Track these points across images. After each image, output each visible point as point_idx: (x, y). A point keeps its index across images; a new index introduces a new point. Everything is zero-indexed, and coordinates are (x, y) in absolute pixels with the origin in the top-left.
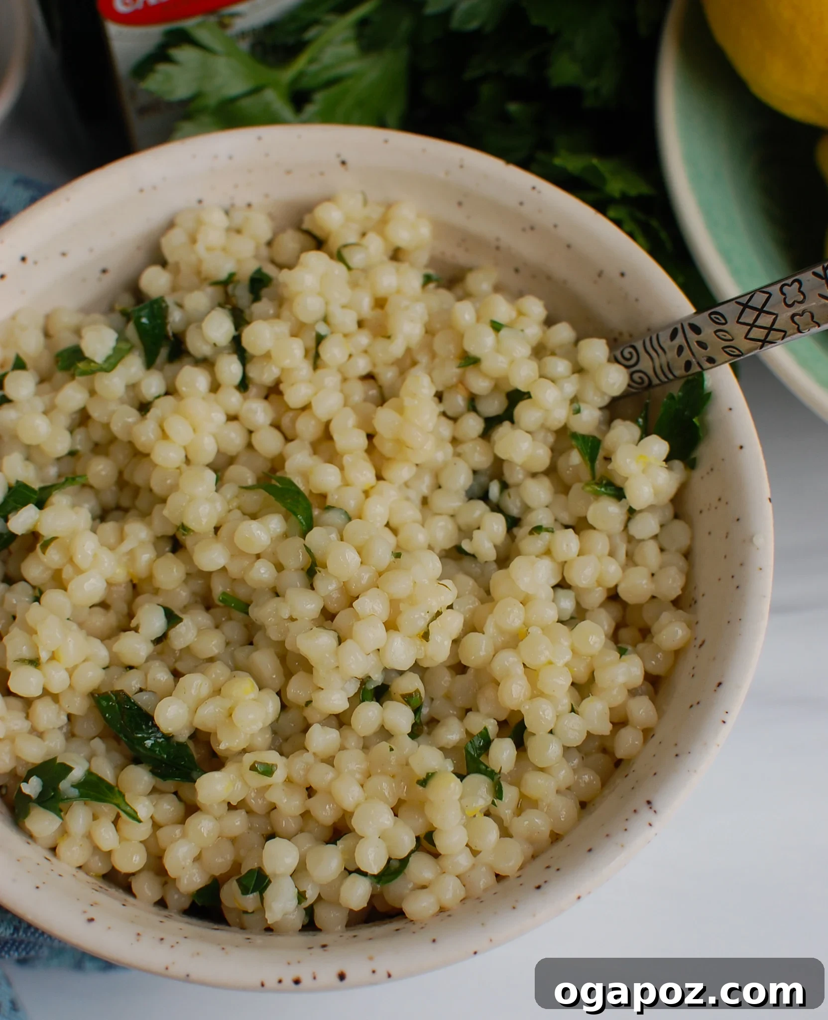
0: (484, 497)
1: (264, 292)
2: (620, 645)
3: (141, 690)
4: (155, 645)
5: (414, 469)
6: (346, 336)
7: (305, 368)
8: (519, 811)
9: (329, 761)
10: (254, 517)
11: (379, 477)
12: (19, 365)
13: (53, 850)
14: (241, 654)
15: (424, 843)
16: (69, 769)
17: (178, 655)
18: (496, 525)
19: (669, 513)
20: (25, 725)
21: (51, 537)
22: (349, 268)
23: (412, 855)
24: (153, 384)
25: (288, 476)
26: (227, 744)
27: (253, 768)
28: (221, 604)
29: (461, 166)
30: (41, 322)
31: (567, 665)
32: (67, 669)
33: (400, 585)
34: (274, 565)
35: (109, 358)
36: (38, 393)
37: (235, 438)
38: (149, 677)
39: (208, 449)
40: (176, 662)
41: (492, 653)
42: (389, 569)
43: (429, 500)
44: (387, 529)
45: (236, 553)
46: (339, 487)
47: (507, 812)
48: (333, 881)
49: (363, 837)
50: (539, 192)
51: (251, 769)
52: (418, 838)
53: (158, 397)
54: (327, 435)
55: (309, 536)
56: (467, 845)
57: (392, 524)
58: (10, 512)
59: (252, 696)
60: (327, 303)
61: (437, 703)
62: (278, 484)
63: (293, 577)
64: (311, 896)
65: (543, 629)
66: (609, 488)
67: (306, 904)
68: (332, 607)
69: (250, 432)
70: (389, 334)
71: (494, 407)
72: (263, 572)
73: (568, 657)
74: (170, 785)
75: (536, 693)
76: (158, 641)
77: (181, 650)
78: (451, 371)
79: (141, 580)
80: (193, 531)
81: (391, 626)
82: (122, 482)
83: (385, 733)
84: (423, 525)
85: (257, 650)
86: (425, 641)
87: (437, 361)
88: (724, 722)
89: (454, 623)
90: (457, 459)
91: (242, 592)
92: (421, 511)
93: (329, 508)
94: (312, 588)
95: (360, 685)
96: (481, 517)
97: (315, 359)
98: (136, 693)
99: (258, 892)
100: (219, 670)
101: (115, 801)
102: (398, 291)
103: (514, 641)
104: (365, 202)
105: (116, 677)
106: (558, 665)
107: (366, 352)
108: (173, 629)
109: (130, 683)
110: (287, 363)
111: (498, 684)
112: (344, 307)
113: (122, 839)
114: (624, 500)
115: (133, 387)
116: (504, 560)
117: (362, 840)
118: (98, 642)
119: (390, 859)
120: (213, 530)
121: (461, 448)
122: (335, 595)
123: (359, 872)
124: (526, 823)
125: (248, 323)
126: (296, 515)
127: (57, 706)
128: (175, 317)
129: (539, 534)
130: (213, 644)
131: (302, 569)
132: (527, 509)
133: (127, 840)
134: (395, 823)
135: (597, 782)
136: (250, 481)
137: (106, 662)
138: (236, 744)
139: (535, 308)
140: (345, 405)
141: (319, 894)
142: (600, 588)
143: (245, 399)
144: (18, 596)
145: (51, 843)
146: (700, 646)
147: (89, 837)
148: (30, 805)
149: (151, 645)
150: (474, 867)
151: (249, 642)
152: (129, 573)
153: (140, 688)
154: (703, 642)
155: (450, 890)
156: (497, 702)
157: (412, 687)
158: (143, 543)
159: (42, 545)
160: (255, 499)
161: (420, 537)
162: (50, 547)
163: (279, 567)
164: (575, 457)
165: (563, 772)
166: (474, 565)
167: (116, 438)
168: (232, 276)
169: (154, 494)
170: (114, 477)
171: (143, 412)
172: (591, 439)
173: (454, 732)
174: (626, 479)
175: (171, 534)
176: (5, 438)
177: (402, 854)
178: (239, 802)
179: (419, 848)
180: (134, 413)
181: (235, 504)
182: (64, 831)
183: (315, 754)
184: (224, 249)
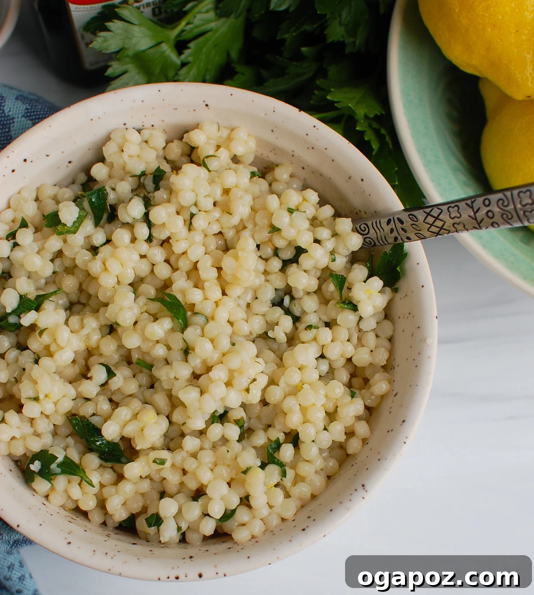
0: (281, 304)
1: (162, 183)
3: (94, 415)
4: (101, 388)
5: (243, 289)
6: (207, 212)
7: (184, 231)
9: (194, 455)
11: (224, 294)
12: (24, 225)
13: (47, 497)
14: (148, 394)
15: (244, 502)
16: (56, 458)
17: (113, 392)
18: (287, 323)
19: (382, 316)
20: (31, 430)
21: (44, 328)
22: (209, 171)
23: (238, 507)
24: (99, 238)
25: (174, 294)
26: (140, 447)
27: (154, 461)
28: (136, 364)
29: (274, 111)
31: (322, 405)
32: (53, 402)
33: (234, 362)
34: (166, 347)
35: (74, 223)
36: (35, 241)
37: (144, 268)
38: (98, 406)
39: (130, 276)
40: (112, 395)
41: (283, 398)
42: (228, 352)
43: (251, 306)
44: (228, 324)
45: (145, 339)
46: (202, 301)
47: (288, 484)
48: (196, 520)
50: (318, 129)
51: (153, 462)
52: (241, 498)
53: (102, 245)
54: (195, 267)
55: (186, 332)
56: (267, 503)
57: (230, 320)
58: (21, 313)
59: (154, 421)
60: (197, 196)
61: (253, 421)
62: (167, 299)
63: (176, 355)
64: (184, 528)
65: (310, 386)
66: (349, 305)
67: (182, 532)
68: (198, 372)
69: (153, 265)
70: (231, 213)
71: (288, 254)
72: (160, 351)
73: (323, 401)
74: (109, 464)
75: (306, 421)
76: (103, 385)
77: (115, 390)
78: (265, 235)
79: (92, 348)
80: (121, 326)
81: (228, 384)
82: (81, 288)
83: (224, 440)
84: (247, 322)
85: (156, 392)
86: (247, 393)
87: (257, 228)
88: (405, 443)
89: (263, 380)
90: (267, 284)
91: (148, 359)
92: (246, 312)
93: (195, 314)
94: (187, 361)
95: (211, 415)
97: (190, 226)
98: (91, 416)
99: (156, 526)
100: (136, 404)
101: (81, 475)
102: (237, 186)
103: (295, 391)
104: (219, 129)
105: (80, 406)
106: (318, 406)
107: (218, 221)
108: (112, 380)
109: (87, 410)
110: (174, 229)
111: (286, 415)
112: (206, 196)
113: (84, 493)
114: (357, 312)
115: (88, 238)
117: (212, 500)
118: (69, 385)
119: (226, 510)
120: (133, 324)
121: (269, 277)
122: (199, 365)
123: (209, 516)
124: (298, 490)
125: (153, 206)
126: (178, 319)
127: (48, 420)
128: (112, 197)
129: (311, 329)
130: (132, 387)
131: (181, 349)
132: (304, 312)
133: (87, 494)
134: (229, 491)
135: (337, 466)
136: (153, 295)
137: (74, 396)
138: (145, 446)
139: (313, 196)
140: (206, 253)
141: (189, 526)
142: (343, 358)
143: (150, 247)
144: (26, 358)
145: (46, 494)
146: (395, 395)
147: (66, 491)
148: (35, 475)
149: (99, 388)
150: (270, 514)
151: (152, 387)
152: (86, 345)
153: (94, 413)
154: (397, 393)
155: (257, 528)
156: (284, 424)
157: (239, 416)
158: (94, 329)
159: (39, 333)
160: (155, 306)
161: (245, 328)
162: (43, 334)
163: (169, 348)
164: (331, 287)
165: (319, 462)
166: (274, 344)
167: (77, 266)
168: (143, 173)
169: (99, 300)
170: (77, 287)
171: (94, 254)
172: (341, 277)
173: (261, 438)
174: (359, 302)
175: (109, 324)
176: (16, 265)
177: (232, 508)
178: (146, 476)
179: (241, 504)
180: (89, 254)
181: (144, 309)
182: (52, 488)
183: (187, 451)
184: (139, 156)
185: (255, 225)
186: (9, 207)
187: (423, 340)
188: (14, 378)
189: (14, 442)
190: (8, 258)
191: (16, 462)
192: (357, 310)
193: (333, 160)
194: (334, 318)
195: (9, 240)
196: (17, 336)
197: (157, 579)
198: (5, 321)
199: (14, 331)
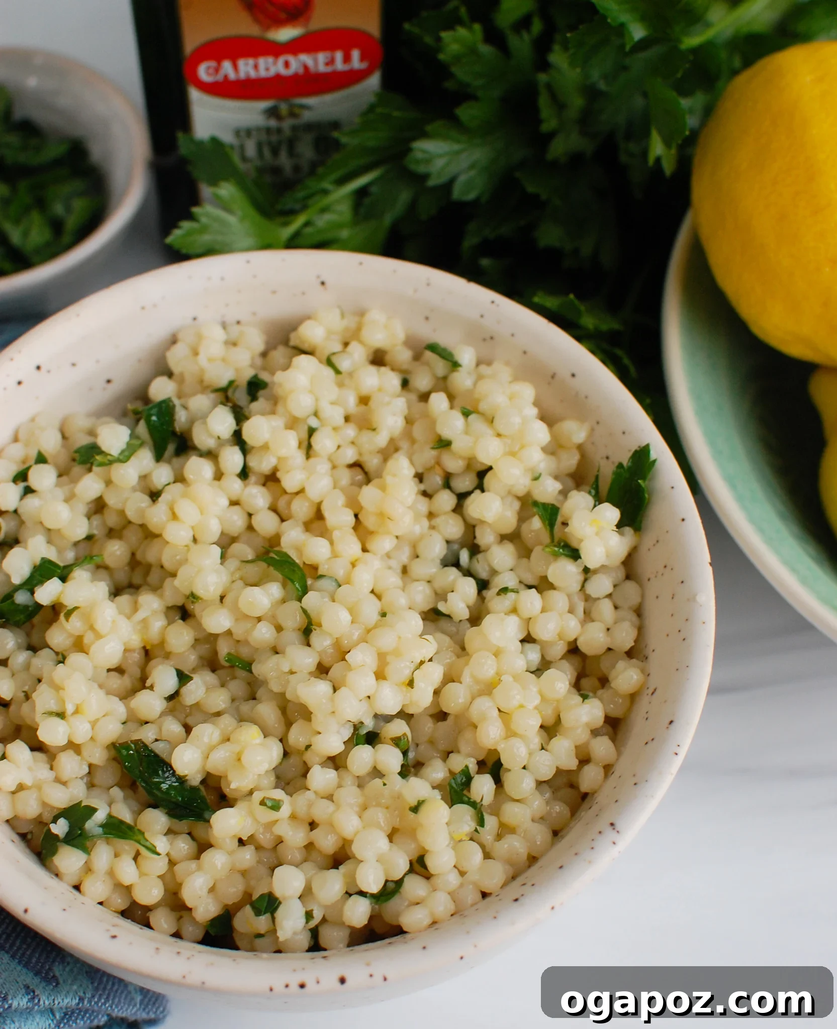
0: (457, 564)
1: (261, 393)
2: (582, 692)
3: (157, 740)
4: (168, 702)
5: (395, 540)
6: (335, 429)
7: (298, 457)
8: (499, 837)
10: (253, 584)
11: (365, 550)
12: (41, 459)
13: (78, 887)
14: (245, 708)
15: (417, 867)
16: (94, 810)
17: (188, 710)
18: (468, 587)
19: (621, 574)
20: (50, 775)
21: (72, 607)
22: (338, 372)
23: (407, 876)
24: (162, 474)
25: (285, 550)
26: (237, 784)
27: (262, 803)
28: (227, 664)
29: (428, 285)
30: (57, 424)
31: (536, 708)
32: (90, 722)
33: (386, 640)
34: (274, 626)
35: (123, 452)
36: (58, 485)
37: (237, 521)
38: (164, 728)
39: (214, 529)
40: (187, 716)
41: (469, 700)
42: (376, 626)
43: (408, 568)
44: (372, 596)
45: (241, 616)
46: (330, 558)
47: (488, 837)
48: (336, 902)
49: (362, 861)
50: (498, 305)
51: (260, 804)
52: (410, 862)
53: (168, 485)
54: (319, 515)
55: (306, 599)
56: (455, 866)
57: (376, 591)
58: (36, 585)
59: (258, 742)
60: (317, 400)
61: (422, 748)
62: (276, 557)
63: (291, 636)
64: (318, 916)
65: (514, 677)
66: (566, 550)
67: (312, 924)
68: (326, 662)
69: (250, 515)
70: (374, 427)
71: (466, 484)
72: (264, 633)
73: (537, 701)
74: (184, 825)
75: (510, 733)
76: (171, 698)
77: (191, 706)
78: (428, 455)
79: (153, 646)
80: (201, 599)
81: (380, 675)
82: (133, 561)
83: (377, 773)
84: (403, 591)
85: (260, 703)
86: (410, 688)
87: (416, 446)
88: (676, 754)
89: (434, 672)
90: (433, 532)
91: (244, 652)
92: (402, 578)
93: (321, 576)
94: (309, 645)
95: (354, 730)
96: (454, 581)
97: (308, 449)
98: (152, 743)
99: (269, 913)
100: (227, 721)
101: (136, 838)
102: (380, 390)
103: (488, 689)
104: (343, 315)
105: (134, 730)
106: (529, 708)
107: (352, 443)
108: (185, 687)
109: (147, 735)
110: (283, 452)
111: (476, 727)
112: (331, 403)
113: (142, 874)
114: (579, 560)
115: (144, 478)
116: (475, 619)
117: (362, 864)
118: (117, 699)
119: (387, 881)
120: (219, 598)
121: (436, 522)
122: (329, 651)
123: (360, 893)
124: (506, 846)
125: (247, 418)
126: (293, 582)
127: (80, 758)
128: (181, 417)
129: (506, 594)
130: (220, 699)
131: (299, 630)
132: (494, 572)
133: (146, 875)
134: (390, 849)
135: (566, 812)
136: (250, 556)
137: (124, 717)
138: (244, 784)
140: (335, 488)
141: (324, 916)
142: (562, 642)
143: (245, 486)
144: (43, 660)
145: (75, 883)
146: (653, 693)
147: (111, 873)
148: (58, 844)
149: (165, 701)
150: (461, 885)
151: (252, 697)
152: (144, 640)
154: (655, 690)
155: (441, 904)
156: (476, 743)
157: (399, 732)
158: (155, 612)
159: (65, 614)
160: (256, 569)
161: (402, 601)
162: (73, 615)
163: (279, 629)
164: (536, 523)
165: (536, 803)
166: (449, 625)
167: (130, 522)
168: (231, 383)
169: (165, 570)
170: (126, 558)
171: (155, 498)
172: (550, 506)
173: (438, 771)
174: (581, 541)
175: (180, 604)
176: (29, 524)
177: (397, 876)
178: (249, 837)
179: (411, 870)
180: (147, 499)
181: (237, 576)
182: (88, 869)
183: (315, 792)
184: (224, 360)
185: (412, 441)
186: (16, 439)
187: (692, 599)
188: (23, 691)
189: (21, 794)
190: (16, 511)
191: (23, 836)
192: (580, 557)
193: (525, 353)
194: (543, 574)
195: (18, 482)
196: (28, 635)
197: (268, 990)
198: (9, 601)
199: (24, 623)
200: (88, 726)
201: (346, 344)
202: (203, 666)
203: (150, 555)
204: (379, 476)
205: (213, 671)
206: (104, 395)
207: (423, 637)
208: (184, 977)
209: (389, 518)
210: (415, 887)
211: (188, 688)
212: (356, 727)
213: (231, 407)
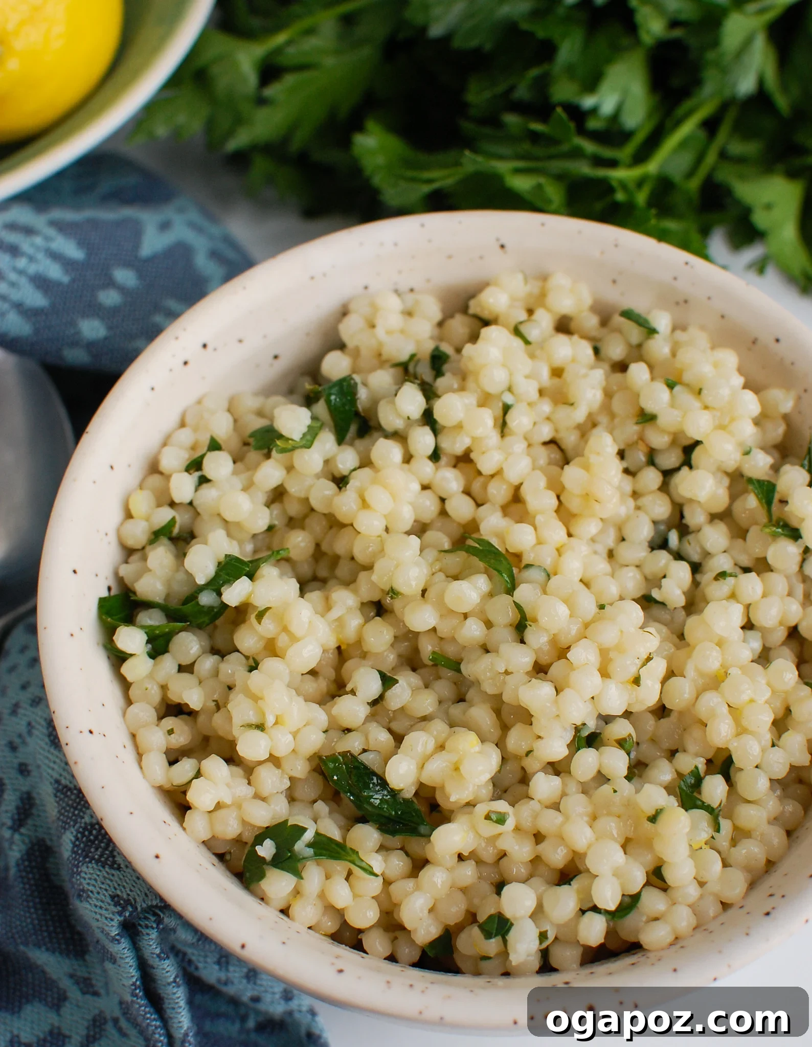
0: (666, 547)
1: (445, 367)
2: (806, 680)
3: (364, 751)
4: (371, 707)
5: (600, 524)
6: (530, 404)
7: (493, 436)
8: (734, 842)
10: (456, 578)
11: (570, 535)
12: (214, 446)
13: (286, 910)
14: (456, 710)
15: (654, 879)
16: (304, 830)
17: (391, 715)
18: (682, 572)
20: (250, 791)
21: (263, 608)
22: (527, 342)
23: (644, 889)
24: (347, 459)
25: (485, 537)
26: (457, 796)
27: (488, 817)
28: (431, 663)
30: (225, 405)
31: (767, 701)
32: (291, 733)
33: (609, 634)
34: (484, 622)
35: (304, 435)
36: (235, 473)
37: (429, 506)
38: (370, 738)
39: (407, 517)
40: (390, 721)
41: (695, 696)
42: (594, 620)
43: (614, 552)
44: (583, 586)
45: (447, 612)
46: (535, 545)
47: (724, 843)
48: (571, 920)
49: (598, 876)
50: (692, 267)
51: (485, 818)
52: (647, 873)
53: (354, 470)
54: (517, 498)
55: (516, 593)
56: (695, 878)
57: (583, 580)
58: (222, 585)
59: (477, 749)
60: (511, 375)
61: (644, 747)
62: (477, 545)
63: (503, 635)
64: (551, 936)
65: (740, 669)
66: (785, 529)
67: (544, 945)
68: (544, 660)
69: (443, 500)
70: (571, 402)
71: (671, 460)
72: (473, 630)
73: (768, 694)
74: (397, 841)
75: (741, 731)
76: (375, 703)
77: (396, 711)
78: (630, 430)
79: (348, 645)
80: (402, 594)
81: (604, 673)
82: (318, 553)
83: (602, 778)
84: (613, 577)
85: (471, 706)
86: (636, 686)
87: (616, 420)
89: (659, 667)
90: (641, 514)
91: (451, 651)
92: (609, 563)
93: (528, 566)
94: (522, 641)
95: (575, 732)
96: (667, 566)
97: (503, 427)
98: (361, 753)
99: (500, 936)
100: (439, 727)
101: (351, 859)
102: (574, 360)
103: (715, 682)
104: (526, 280)
105: (335, 740)
106: (760, 702)
107: (548, 419)
108: (390, 691)
109: (353, 744)
110: (479, 432)
111: (705, 725)
112: (527, 377)
113: (355, 896)
115: (328, 463)
116: (692, 605)
117: (597, 878)
118: (316, 706)
119: (623, 895)
120: (420, 592)
121: (642, 501)
122: (546, 648)
123: (595, 909)
124: (744, 851)
125: (439, 397)
126: (499, 572)
127: (280, 771)
128: (363, 394)
129: (725, 579)
130: (427, 703)
131: (510, 625)
132: (707, 555)
133: (360, 896)
134: (625, 860)
135: (799, 808)
136: (447, 545)
137: (325, 725)
138: (465, 795)
140: (533, 469)
141: (558, 934)
142: (782, 627)
143: (437, 469)
144: (233, 667)
145: (283, 907)
147: (322, 896)
148: (265, 866)
149: (368, 707)
150: (701, 897)
151: (461, 699)
152: (338, 640)
153: (364, 749)
155: (683, 920)
156: (704, 741)
157: (624, 733)
158: (350, 609)
159: (256, 615)
160: (457, 560)
161: (613, 589)
162: (265, 617)
163: (489, 624)
164: (752, 501)
165: (771, 803)
166: (663, 612)
167: (312, 510)
168: (413, 356)
169: (357, 563)
170: (311, 549)
171: (341, 485)
172: (766, 483)
173: (664, 772)
174: (803, 520)
175: (376, 599)
176: (205, 516)
177: (634, 890)
178: (470, 853)
179: (648, 884)
180: (332, 486)
181: (437, 567)
182: (297, 892)
183: (539, 801)
184: (402, 331)
185: (612, 416)
186: (183, 424)
188: (214, 701)
189: (221, 813)
190: (191, 503)
191: (221, 857)
192: (800, 537)
193: (723, 317)
194: (762, 556)
195: (191, 472)
196: (211, 636)
197: (512, 1022)
198: (193, 603)
199: (208, 625)
200: (290, 737)
201: (530, 312)
202: (402, 665)
203: (340, 546)
204: (579, 453)
205: (414, 670)
206: (271, 371)
207: (645, 630)
208: (421, 1013)
209: (596, 501)
210: (653, 901)
211: (394, 692)
212: (577, 729)
213: (419, 385)
